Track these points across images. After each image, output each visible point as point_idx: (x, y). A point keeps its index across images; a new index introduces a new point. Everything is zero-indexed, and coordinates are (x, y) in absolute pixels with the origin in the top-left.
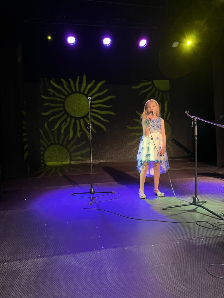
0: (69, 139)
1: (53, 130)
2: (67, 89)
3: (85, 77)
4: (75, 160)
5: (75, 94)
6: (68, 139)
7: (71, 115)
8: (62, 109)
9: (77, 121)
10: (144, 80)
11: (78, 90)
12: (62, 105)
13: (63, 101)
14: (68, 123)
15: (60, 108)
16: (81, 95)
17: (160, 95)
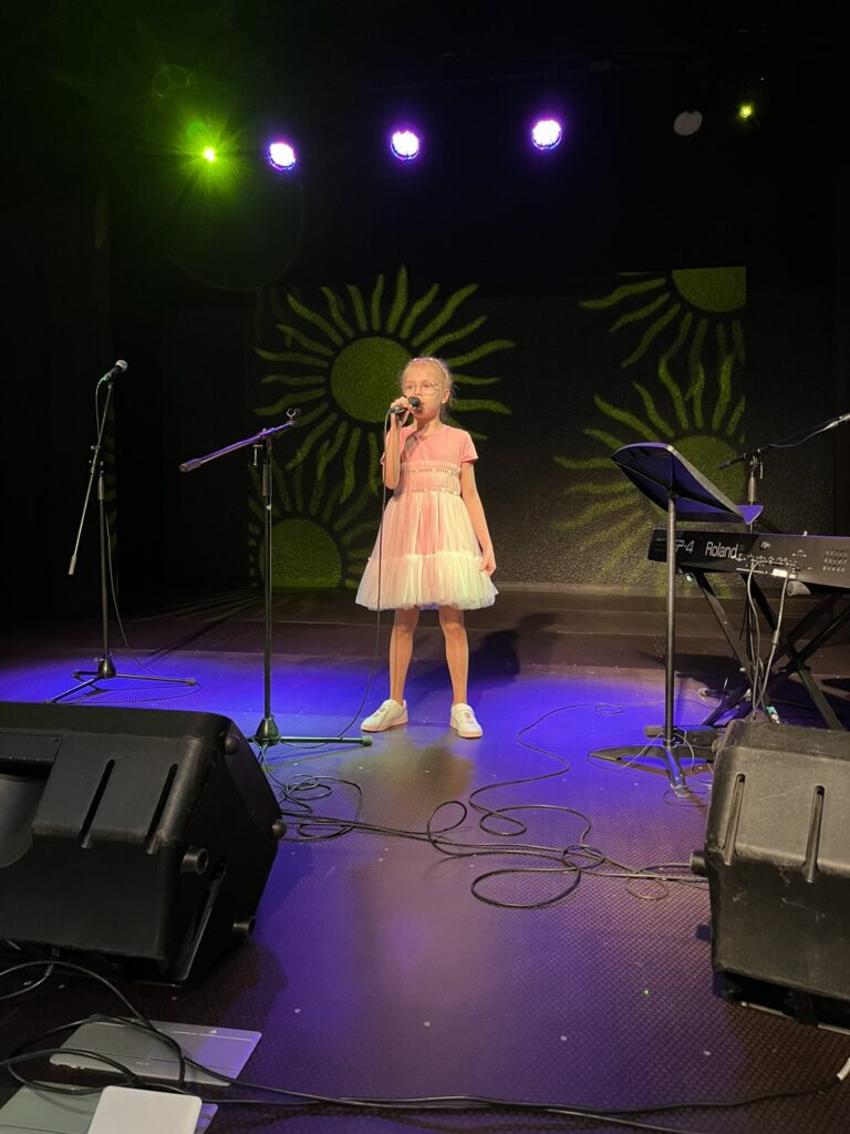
1: (291, 465)
2: (340, 321)
3: (403, 276)
5: (367, 341)
6: (338, 501)
7: (352, 414)
8: (321, 392)
9: (371, 436)
11: (376, 325)
12: (321, 379)
13: (325, 364)
14: (338, 444)
15: (314, 392)
16: (389, 343)
17: (702, 329)
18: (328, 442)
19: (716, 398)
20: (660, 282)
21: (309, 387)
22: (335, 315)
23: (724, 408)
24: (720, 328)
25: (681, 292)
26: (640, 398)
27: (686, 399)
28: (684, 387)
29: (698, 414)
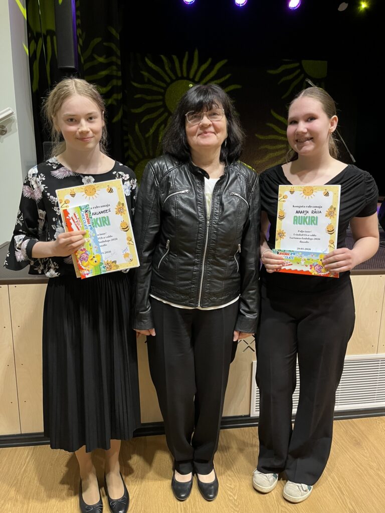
1: (147, 135)
2: (169, 72)
3: (196, 53)
5: (180, 81)
8: (161, 103)
10: (288, 60)
11: (185, 75)
12: (161, 97)
13: (163, 91)
15: (157, 103)
16: (190, 82)
18: (164, 125)
20: (297, 65)
21: (155, 101)
22: (167, 69)
25: (305, 69)
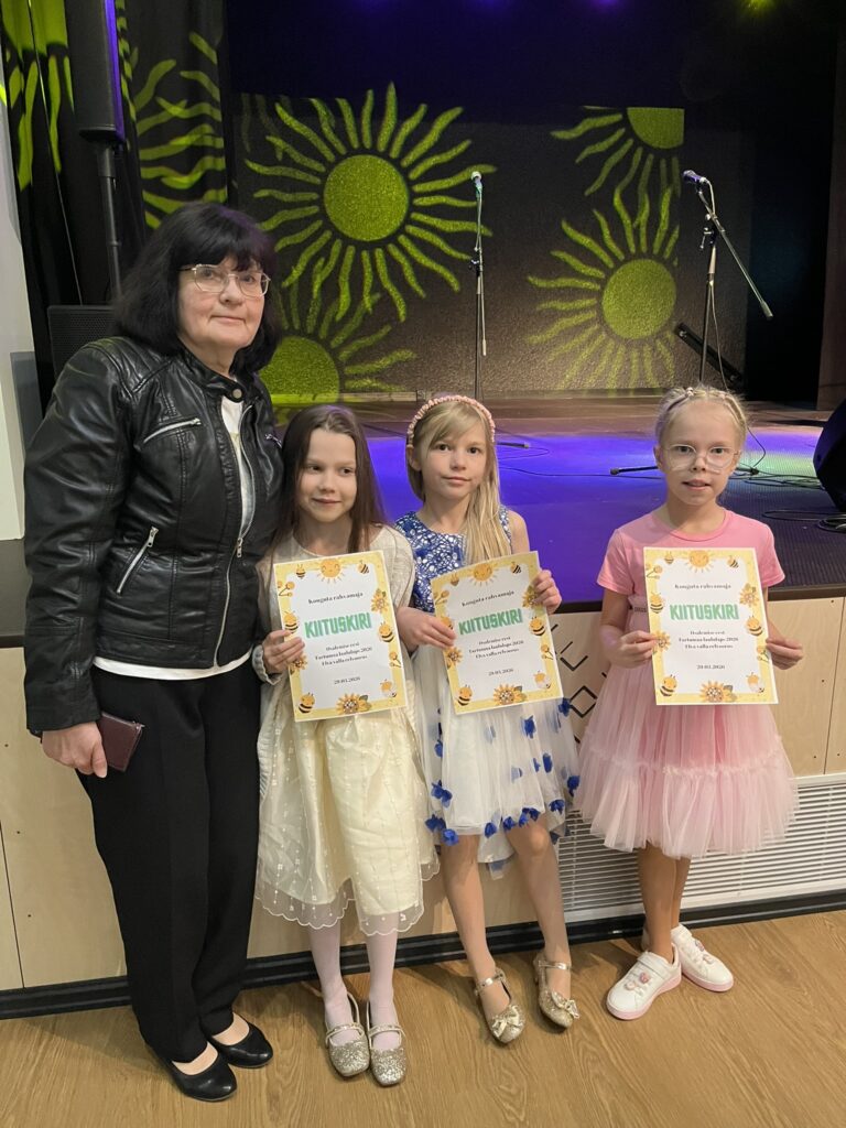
0: (338, 318)
1: (286, 284)
2: (331, 136)
3: (391, 94)
4: (354, 391)
5: (358, 158)
6: (334, 318)
7: (345, 232)
8: (314, 210)
9: (365, 254)
10: (598, 108)
11: (368, 143)
12: (314, 196)
13: (318, 181)
14: (332, 262)
15: (307, 209)
16: (379, 161)
17: (649, 163)
18: (323, 260)
19: (657, 226)
20: (617, 117)
21: (303, 204)
22: (326, 130)
23: (663, 235)
24: (663, 164)
25: (635, 128)
26: (598, 224)
27: (635, 226)
28: (633, 215)
29: (643, 240)
